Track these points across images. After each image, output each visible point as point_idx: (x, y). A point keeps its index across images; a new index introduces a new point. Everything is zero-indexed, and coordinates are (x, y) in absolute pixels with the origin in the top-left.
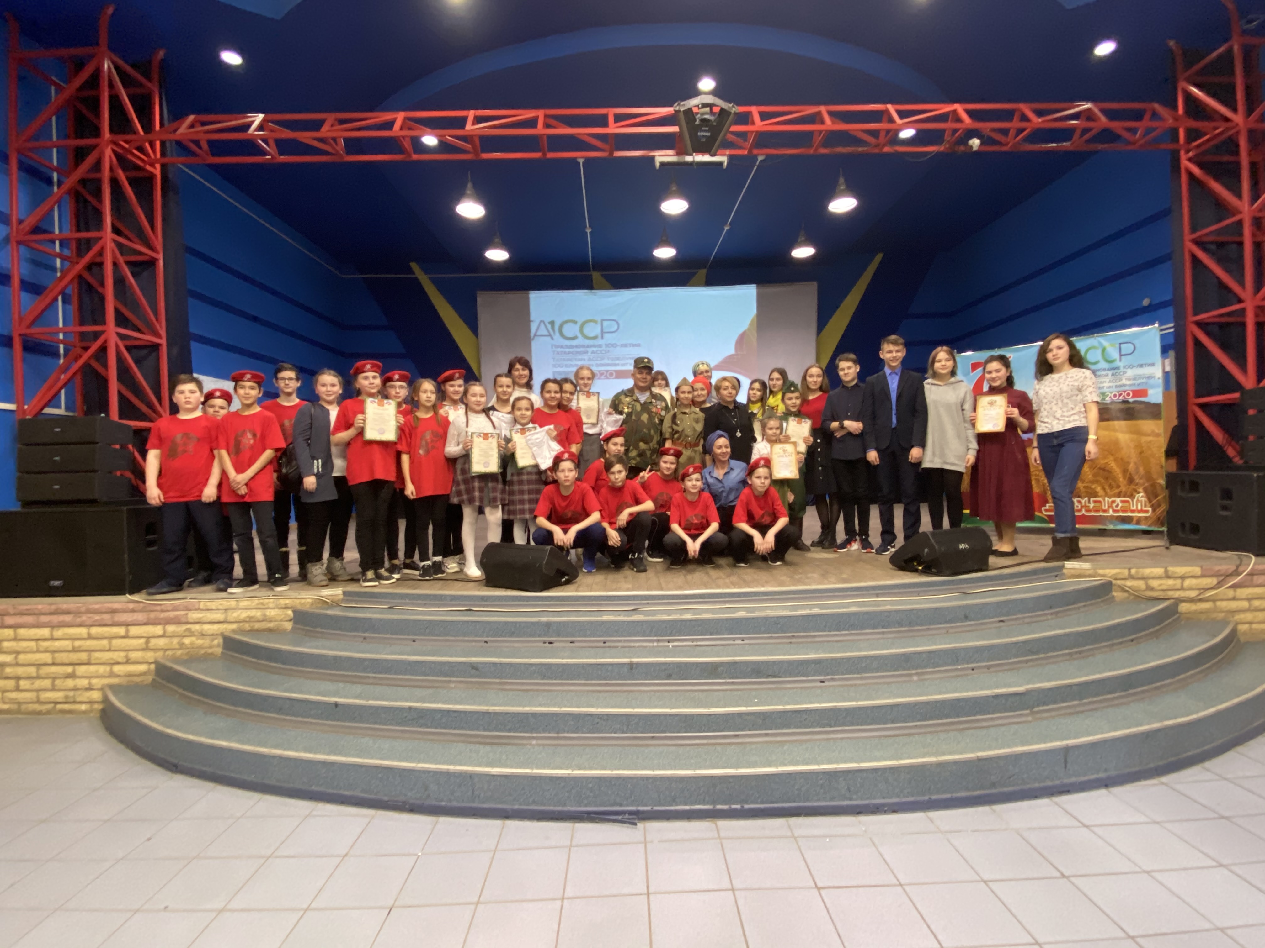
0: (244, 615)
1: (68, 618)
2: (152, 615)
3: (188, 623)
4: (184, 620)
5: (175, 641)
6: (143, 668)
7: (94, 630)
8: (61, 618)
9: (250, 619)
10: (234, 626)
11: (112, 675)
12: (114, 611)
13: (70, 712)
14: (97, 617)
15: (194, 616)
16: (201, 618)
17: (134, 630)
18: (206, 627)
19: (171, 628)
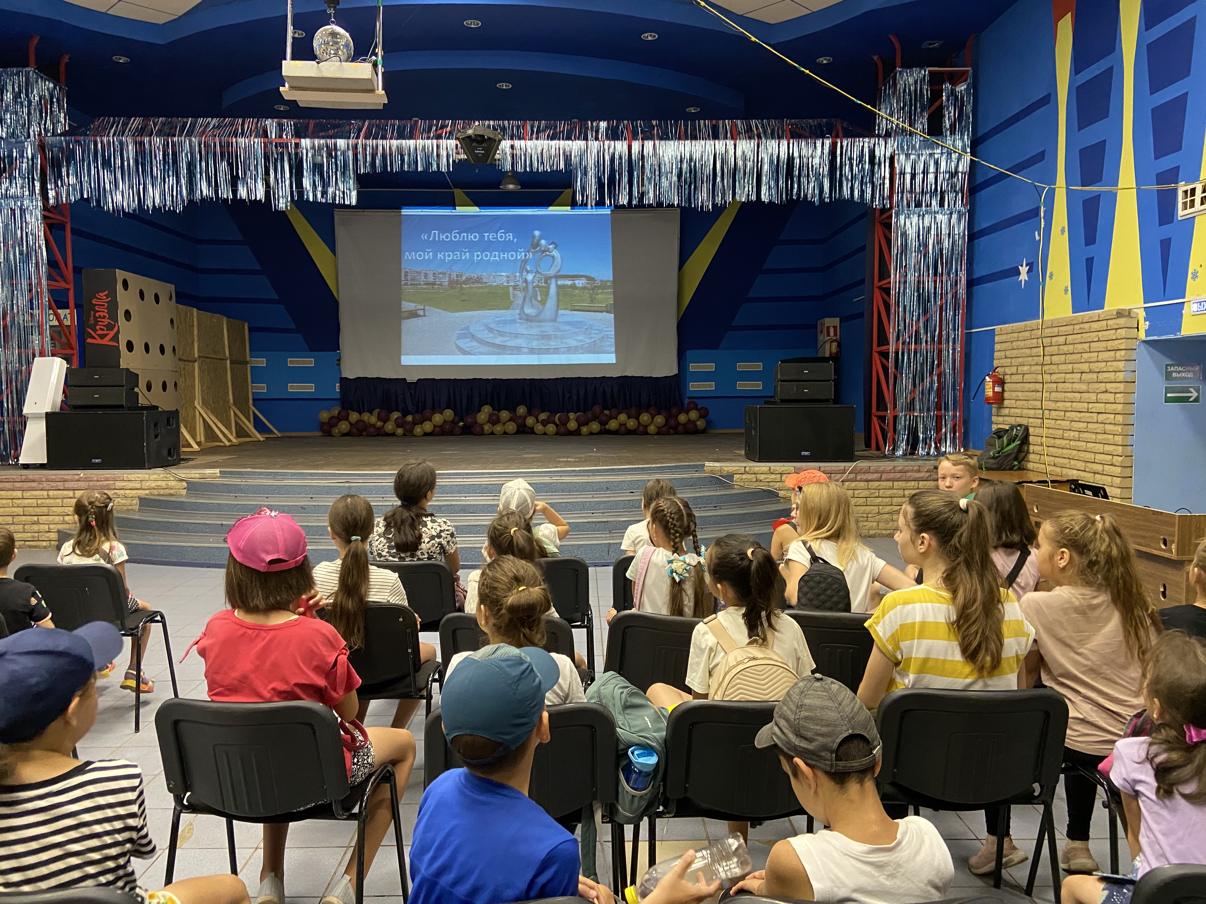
0: (153, 484)
1: (34, 485)
3: (115, 489)
4: (112, 487)
7: (51, 493)
8: (29, 484)
9: (158, 488)
10: (147, 492)
12: (65, 481)
13: (36, 547)
14: (53, 484)
15: (119, 484)
16: (124, 486)
18: (128, 492)
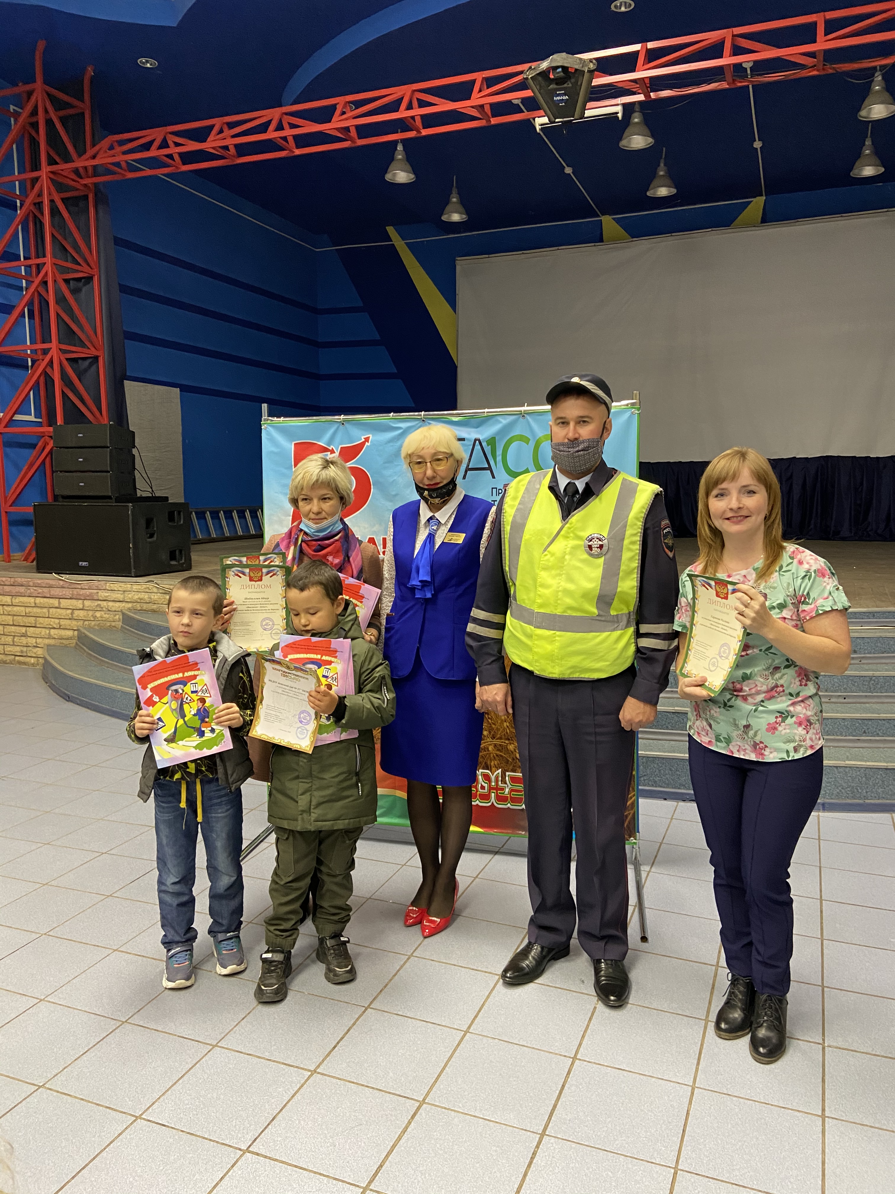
0: (137, 596)
2: (75, 592)
3: (98, 600)
4: (95, 597)
5: (91, 613)
6: (70, 633)
7: (38, 600)
8: (17, 589)
9: (140, 601)
10: (130, 606)
11: (50, 637)
13: (24, 663)
14: (40, 590)
15: (102, 594)
16: (107, 597)
17: (64, 603)
18: (111, 604)
19: (87, 603)
